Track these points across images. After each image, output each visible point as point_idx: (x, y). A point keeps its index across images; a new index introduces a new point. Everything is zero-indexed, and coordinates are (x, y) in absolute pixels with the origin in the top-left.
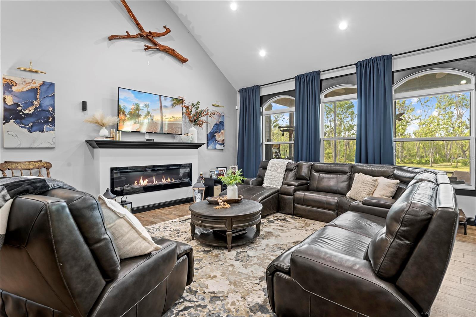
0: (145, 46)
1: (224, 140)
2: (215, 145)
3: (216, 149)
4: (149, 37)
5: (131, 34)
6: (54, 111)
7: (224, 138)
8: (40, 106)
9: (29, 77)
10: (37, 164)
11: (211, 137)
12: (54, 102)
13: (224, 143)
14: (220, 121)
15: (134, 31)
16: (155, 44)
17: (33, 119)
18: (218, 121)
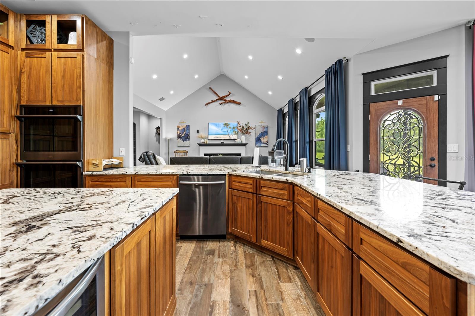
0: (219, 103)
1: (267, 141)
2: (261, 144)
3: (261, 146)
4: (221, 98)
5: (213, 100)
6: (189, 134)
7: (267, 140)
8: (186, 133)
9: (183, 124)
10: (184, 151)
11: (258, 140)
12: (189, 131)
13: (267, 143)
14: (264, 130)
15: (216, 98)
16: (225, 100)
17: (184, 137)
18: (263, 130)
